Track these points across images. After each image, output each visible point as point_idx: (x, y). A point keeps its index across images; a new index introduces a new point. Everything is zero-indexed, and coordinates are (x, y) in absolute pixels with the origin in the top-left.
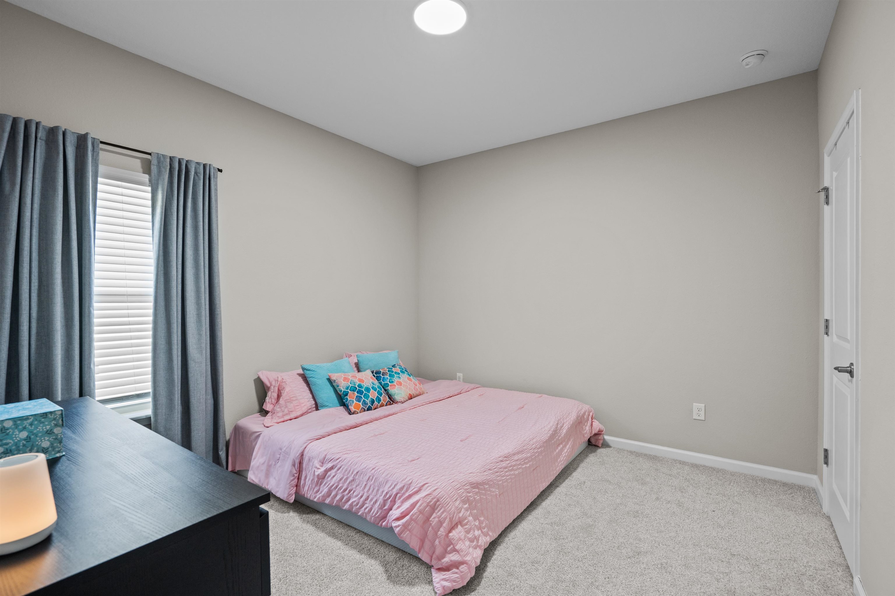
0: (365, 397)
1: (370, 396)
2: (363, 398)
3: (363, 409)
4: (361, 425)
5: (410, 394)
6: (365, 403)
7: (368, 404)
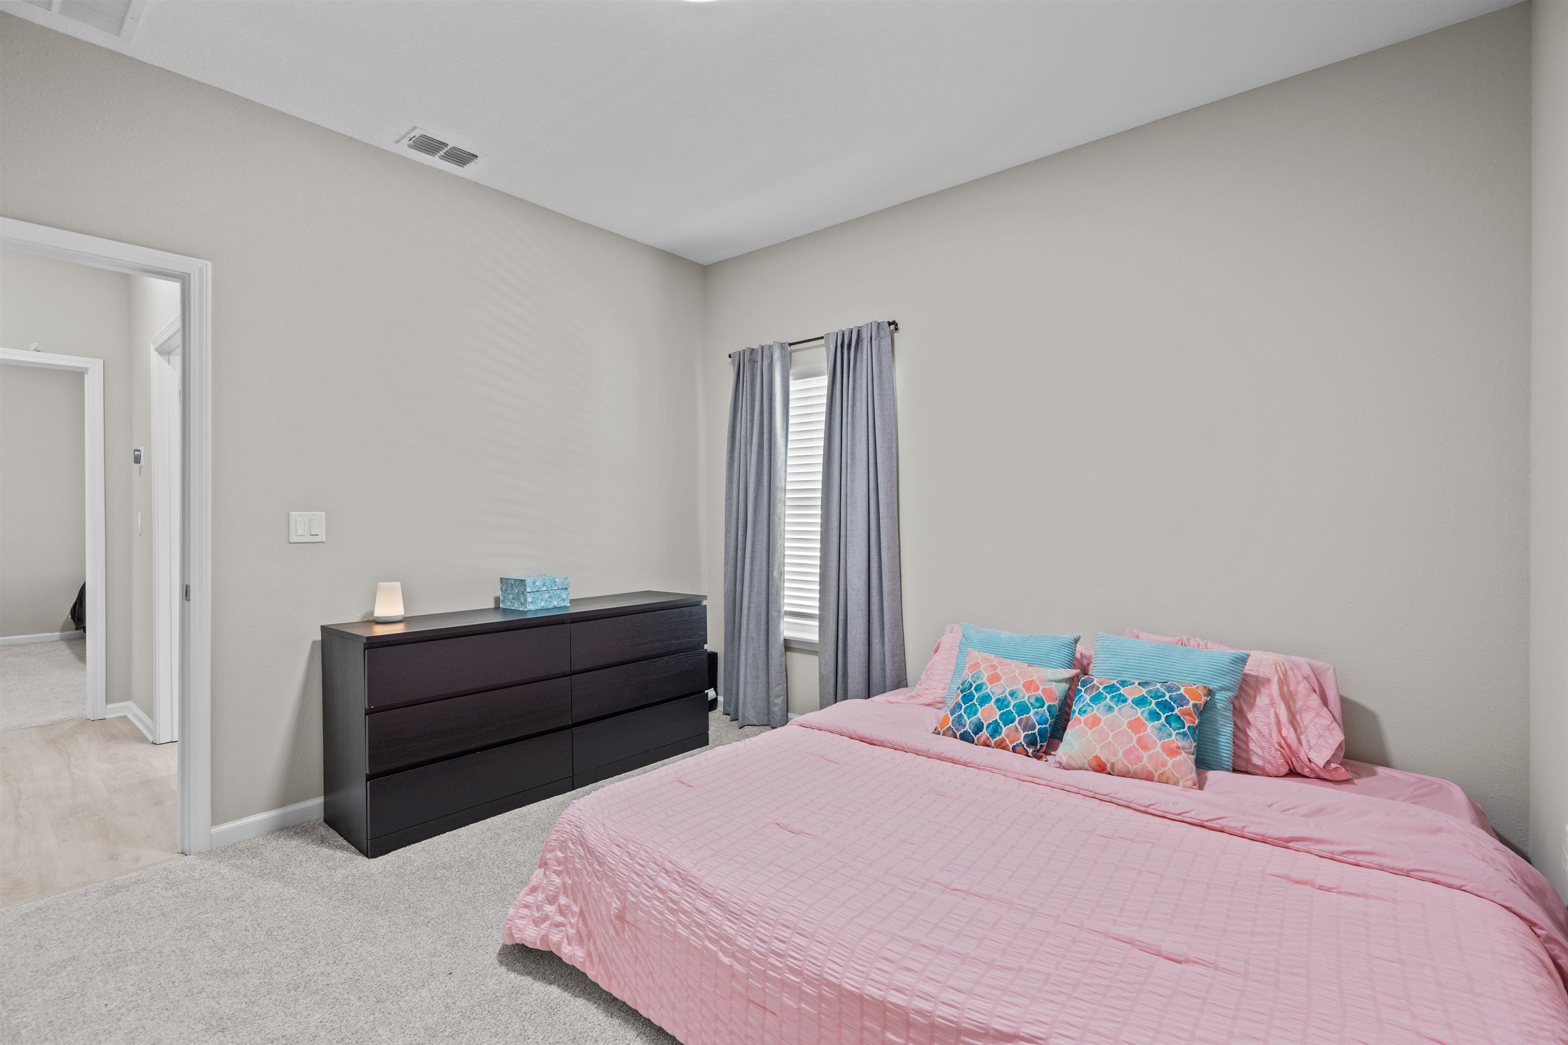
0: (968, 711)
1: (979, 715)
2: (962, 711)
3: (951, 731)
4: (882, 744)
5: (1097, 757)
6: (959, 721)
7: (964, 726)
